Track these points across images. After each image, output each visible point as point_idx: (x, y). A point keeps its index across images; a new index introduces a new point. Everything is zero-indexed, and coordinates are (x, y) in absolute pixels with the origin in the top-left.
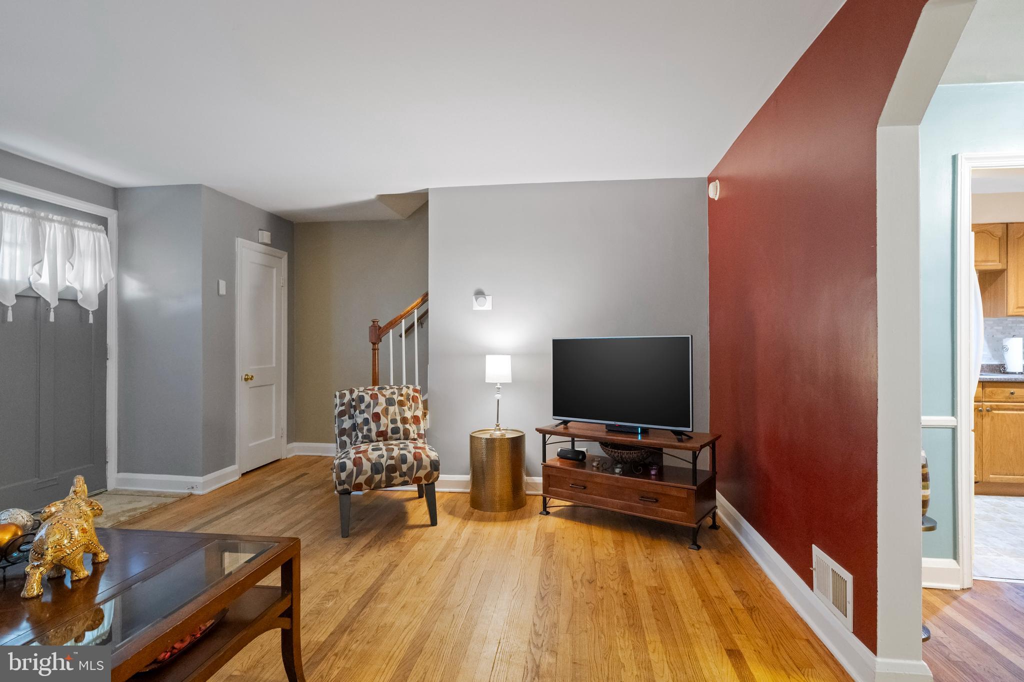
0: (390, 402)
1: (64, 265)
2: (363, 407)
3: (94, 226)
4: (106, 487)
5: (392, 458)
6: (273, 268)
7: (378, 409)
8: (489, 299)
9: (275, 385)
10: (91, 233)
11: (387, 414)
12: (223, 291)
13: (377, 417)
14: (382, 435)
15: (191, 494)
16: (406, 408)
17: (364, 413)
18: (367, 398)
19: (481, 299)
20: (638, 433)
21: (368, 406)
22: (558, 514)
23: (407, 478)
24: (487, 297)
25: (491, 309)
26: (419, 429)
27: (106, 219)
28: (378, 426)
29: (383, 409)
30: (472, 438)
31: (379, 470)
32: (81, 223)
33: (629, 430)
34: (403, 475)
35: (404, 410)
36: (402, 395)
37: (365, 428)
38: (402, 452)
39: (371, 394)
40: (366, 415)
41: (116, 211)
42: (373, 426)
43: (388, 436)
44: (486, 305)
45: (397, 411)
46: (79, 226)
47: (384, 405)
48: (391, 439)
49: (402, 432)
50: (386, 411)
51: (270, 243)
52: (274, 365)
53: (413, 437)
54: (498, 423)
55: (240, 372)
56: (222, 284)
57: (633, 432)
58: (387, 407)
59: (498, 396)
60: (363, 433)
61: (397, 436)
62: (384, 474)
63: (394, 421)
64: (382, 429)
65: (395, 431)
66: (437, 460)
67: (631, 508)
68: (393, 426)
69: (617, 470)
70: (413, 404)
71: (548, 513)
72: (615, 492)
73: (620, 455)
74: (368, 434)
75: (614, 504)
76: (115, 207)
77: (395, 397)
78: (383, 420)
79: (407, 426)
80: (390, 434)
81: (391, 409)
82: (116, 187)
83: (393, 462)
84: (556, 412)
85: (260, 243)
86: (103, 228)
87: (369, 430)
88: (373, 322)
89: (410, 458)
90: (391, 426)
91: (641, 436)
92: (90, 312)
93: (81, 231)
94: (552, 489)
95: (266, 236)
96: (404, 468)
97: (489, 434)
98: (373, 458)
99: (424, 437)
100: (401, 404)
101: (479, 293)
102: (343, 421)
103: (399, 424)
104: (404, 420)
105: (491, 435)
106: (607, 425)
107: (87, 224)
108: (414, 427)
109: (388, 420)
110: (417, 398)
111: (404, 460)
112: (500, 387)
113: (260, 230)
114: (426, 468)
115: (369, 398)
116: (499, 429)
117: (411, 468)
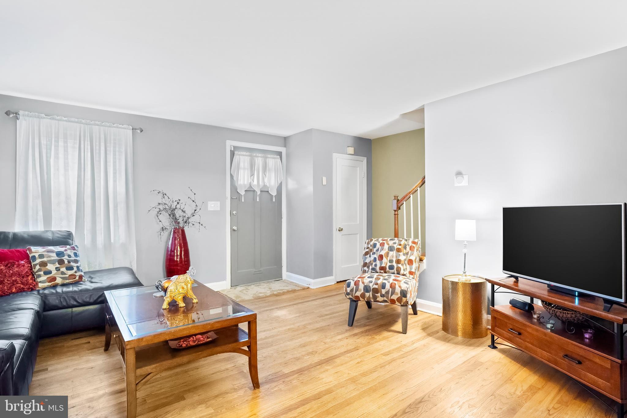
0: (391, 249)
1: (263, 175)
2: (375, 250)
3: (275, 156)
4: (282, 278)
5: (377, 284)
6: (357, 167)
7: (383, 253)
8: (466, 177)
9: (358, 234)
10: (274, 159)
11: (388, 256)
12: (325, 183)
13: (381, 257)
14: (382, 268)
15: (309, 288)
16: (401, 254)
17: (375, 254)
18: (378, 245)
19: (460, 177)
20: (576, 296)
21: (377, 250)
22: (503, 351)
23: (385, 299)
24: (464, 176)
25: (467, 185)
26: (411, 268)
27: (281, 152)
28: (381, 263)
29: (385, 253)
30: (443, 279)
31: (368, 290)
32: (269, 156)
33: (568, 292)
34: (382, 296)
35: (399, 254)
36: (400, 245)
37: (374, 263)
38: (384, 281)
39: (381, 243)
40: (375, 256)
41: (285, 148)
42: (378, 262)
43: (387, 270)
44: (464, 182)
45: (395, 255)
46: (269, 158)
47: (387, 250)
48: (389, 272)
49: (395, 269)
50: (387, 254)
51: (353, 153)
52: (358, 223)
53: (402, 273)
54: (465, 270)
55: (336, 225)
56: (324, 179)
57: (571, 294)
58: (388, 251)
59: (465, 251)
60: (372, 266)
61: (392, 271)
62: (371, 293)
63: (391, 261)
64: (383, 265)
65: (391, 267)
66: (406, 290)
67: (556, 363)
68: (390, 264)
69: (549, 326)
70: (410, 252)
71: (495, 347)
72: (545, 344)
73: (554, 312)
74: (375, 267)
75: (542, 355)
76: (285, 146)
77: (395, 246)
78: (385, 260)
79: (400, 265)
80: (388, 269)
81: (391, 253)
82: (286, 137)
83: (376, 287)
84: (506, 267)
85: (349, 154)
86: (279, 157)
87: (376, 265)
88: (395, 197)
89: (388, 286)
90: (389, 264)
91: (579, 300)
92: (274, 196)
93: (270, 159)
94: (498, 329)
95: (351, 150)
96: (384, 291)
97: (458, 279)
98: (366, 282)
99: (414, 274)
100: (399, 250)
101: (459, 174)
102: (366, 258)
103: (394, 264)
104: (398, 262)
105: (459, 279)
106: (549, 286)
107: (272, 156)
108: (408, 266)
109: (387, 260)
110: (414, 247)
111: (383, 286)
112: (467, 244)
113: (348, 147)
114: (397, 294)
115: (379, 245)
116: (466, 276)
117: (387, 292)
